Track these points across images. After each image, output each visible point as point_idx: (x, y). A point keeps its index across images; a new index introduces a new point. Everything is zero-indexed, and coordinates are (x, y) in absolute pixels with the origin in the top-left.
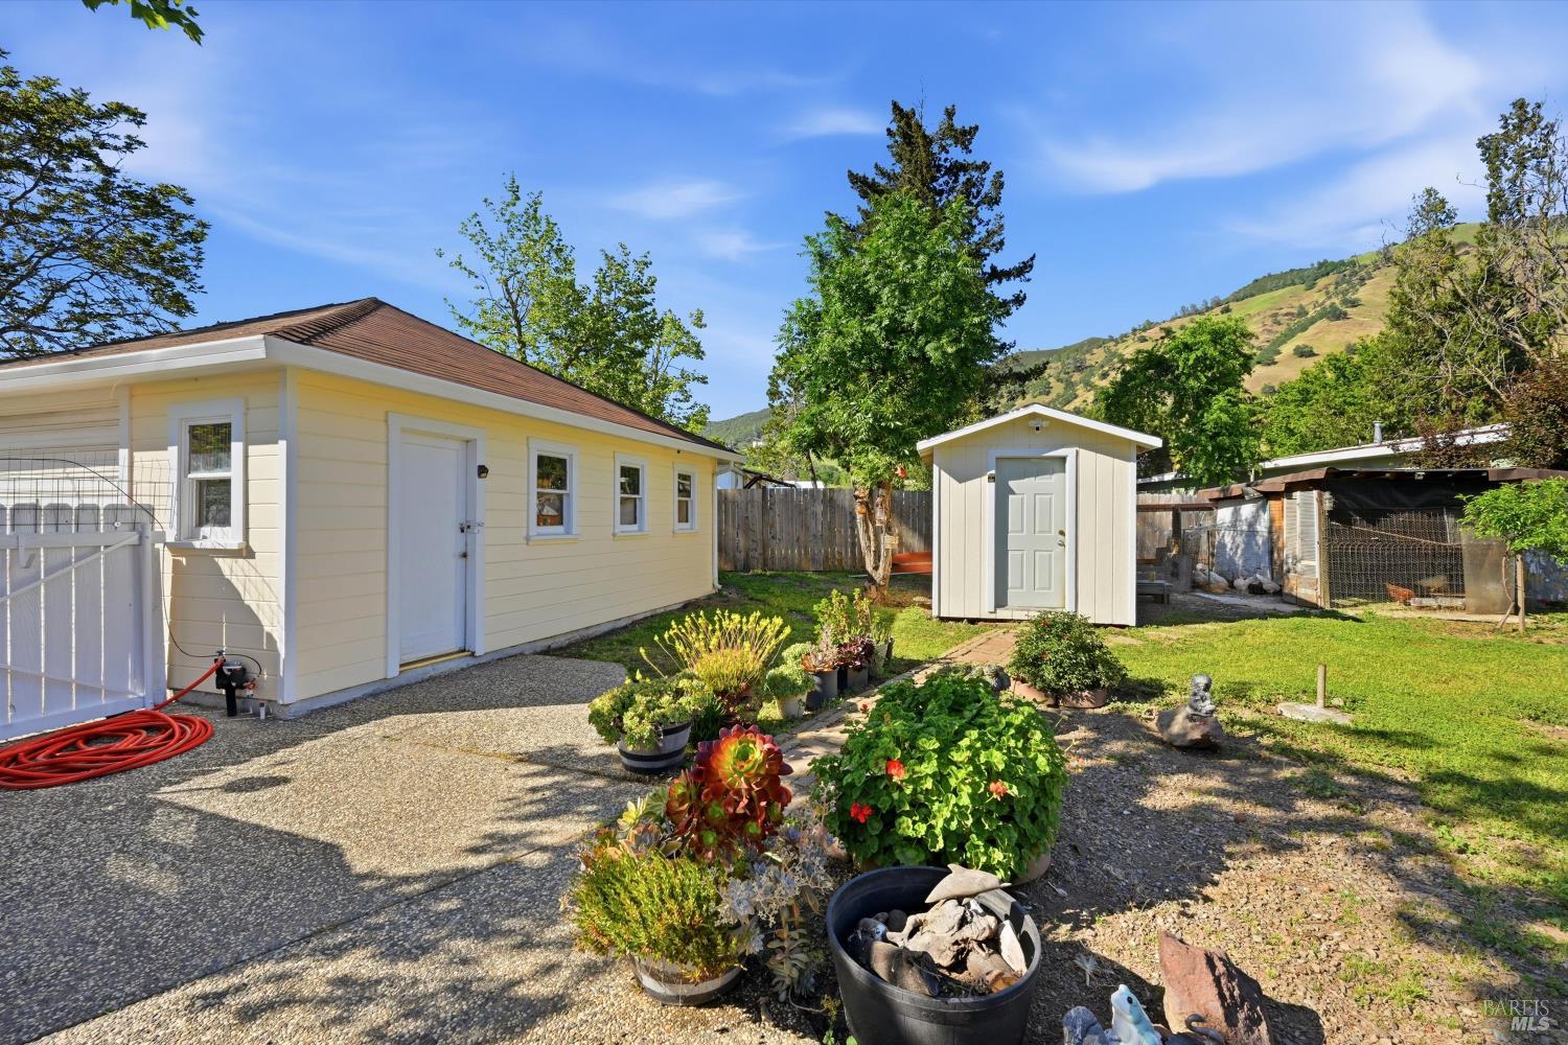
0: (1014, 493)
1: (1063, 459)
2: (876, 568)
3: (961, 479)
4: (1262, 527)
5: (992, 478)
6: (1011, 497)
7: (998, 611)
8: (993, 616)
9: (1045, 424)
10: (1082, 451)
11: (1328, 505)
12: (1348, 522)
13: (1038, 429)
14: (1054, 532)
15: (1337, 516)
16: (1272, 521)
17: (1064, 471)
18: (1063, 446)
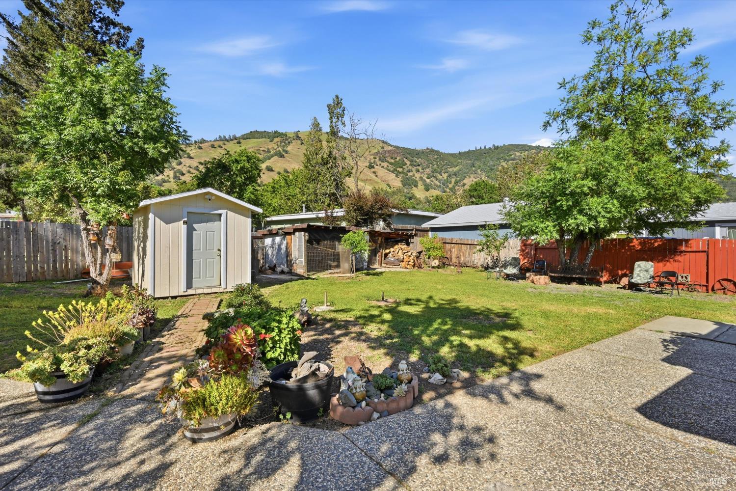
0: (196, 230)
1: (220, 215)
2: (101, 274)
3: (167, 222)
4: (283, 247)
5: (185, 223)
6: (194, 232)
7: (188, 290)
8: (186, 294)
9: (213, 198)
10: (229, 212)
11: (307, 238)
12: (312, 244)
13: (210, 200)
14: (216, 250)
15: (309, 242)
16: (287, 244)
17: (221, 221)
18: (220, 209)
